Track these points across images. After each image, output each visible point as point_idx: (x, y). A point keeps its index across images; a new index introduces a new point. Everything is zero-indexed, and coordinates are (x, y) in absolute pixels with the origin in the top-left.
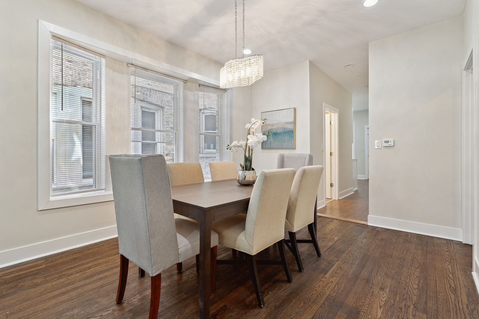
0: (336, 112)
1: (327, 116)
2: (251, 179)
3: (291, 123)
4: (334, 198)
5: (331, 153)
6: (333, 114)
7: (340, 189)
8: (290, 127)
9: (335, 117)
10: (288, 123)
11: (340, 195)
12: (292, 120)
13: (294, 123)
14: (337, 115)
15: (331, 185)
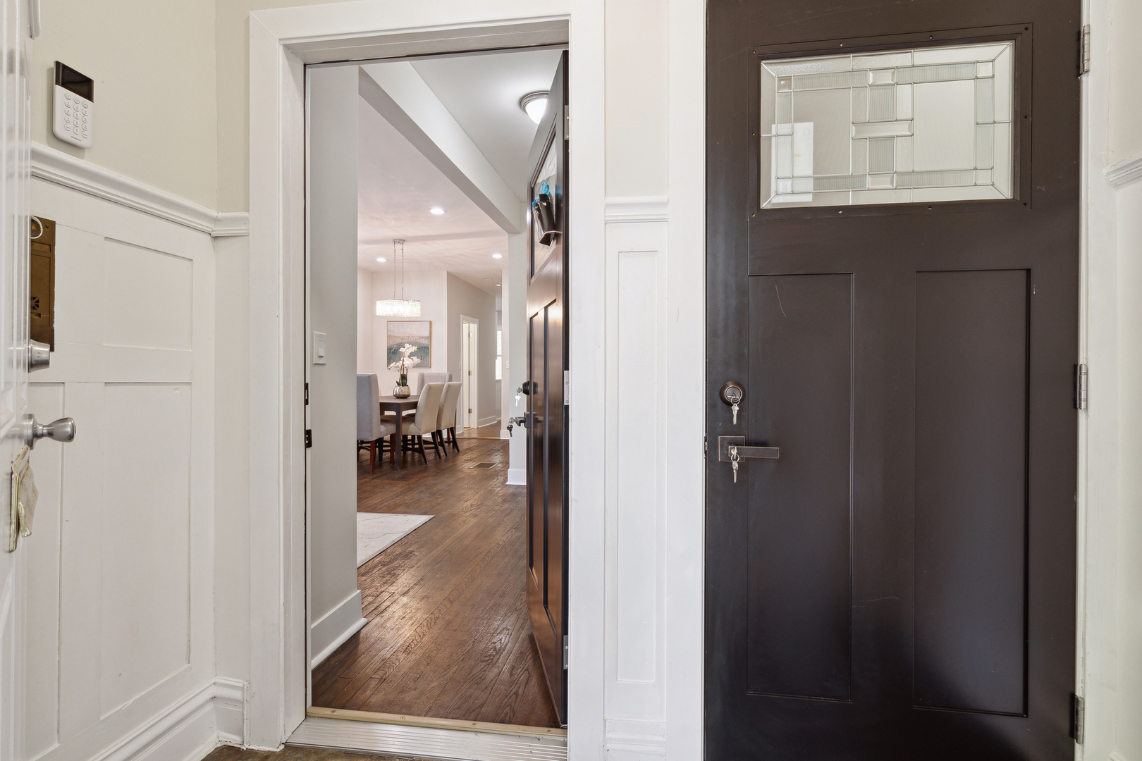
0: (474, 323)
1: (465, 326)
2: (406, 394)
3: (426, 338)
4: (472, 427)
5: (469, 372)
6: (471, 325)
7: (480, 416)
8: (425, 342)
9: (474, 328)
10: (422, 338)
11: (479, 423)
12: (427, 334)
13: (430, 338)
14: (476, 326)
15: (470, 411)
